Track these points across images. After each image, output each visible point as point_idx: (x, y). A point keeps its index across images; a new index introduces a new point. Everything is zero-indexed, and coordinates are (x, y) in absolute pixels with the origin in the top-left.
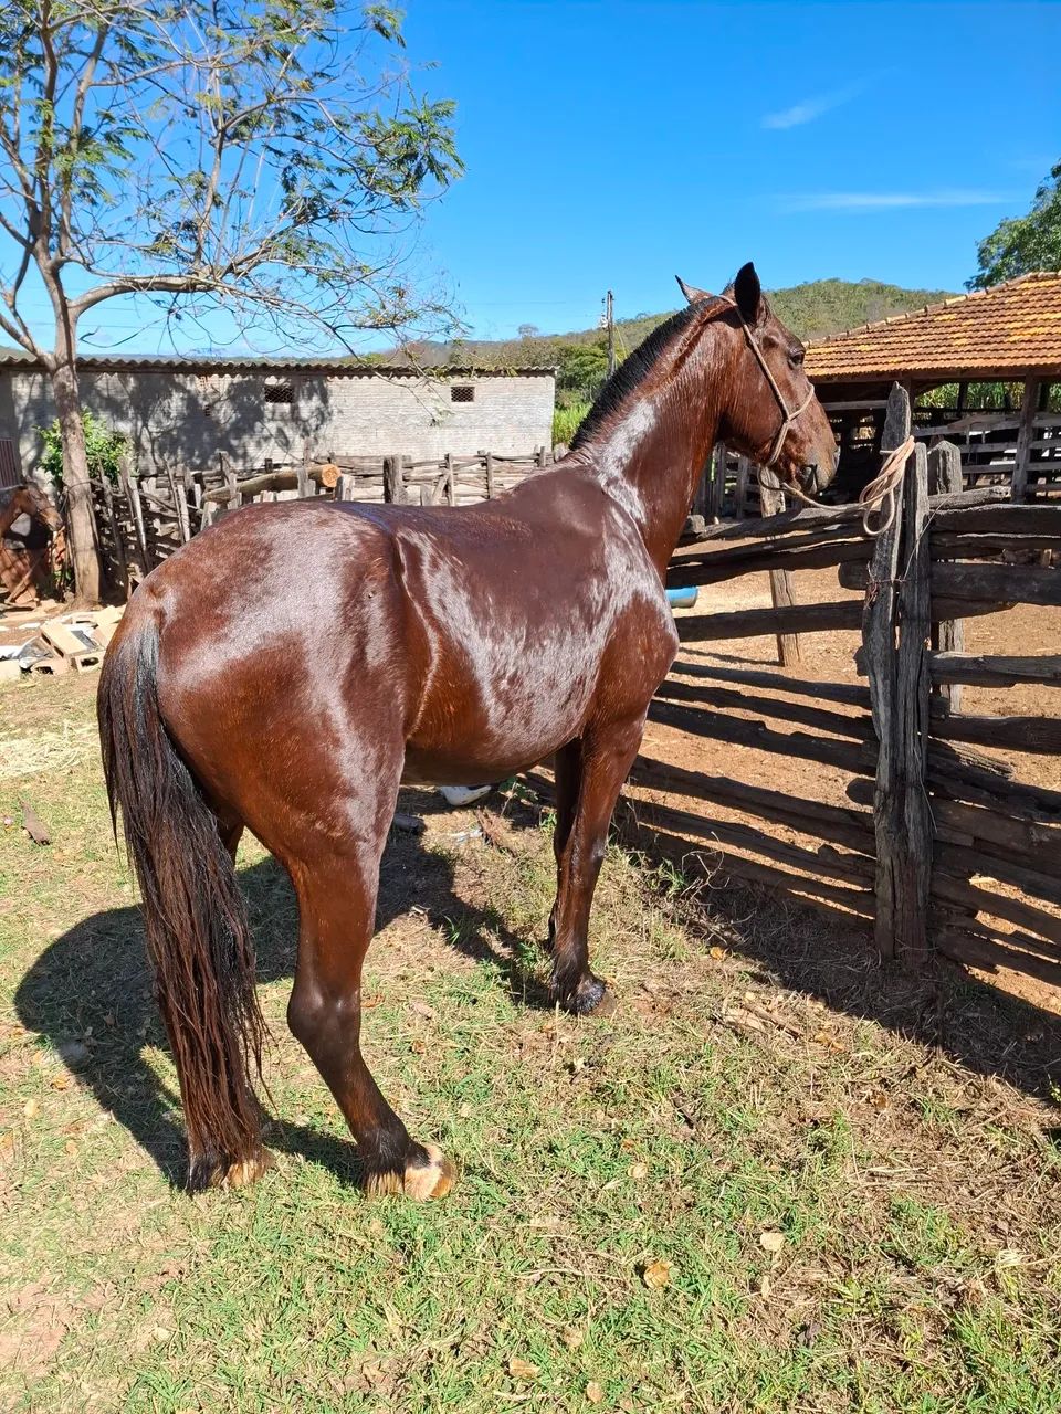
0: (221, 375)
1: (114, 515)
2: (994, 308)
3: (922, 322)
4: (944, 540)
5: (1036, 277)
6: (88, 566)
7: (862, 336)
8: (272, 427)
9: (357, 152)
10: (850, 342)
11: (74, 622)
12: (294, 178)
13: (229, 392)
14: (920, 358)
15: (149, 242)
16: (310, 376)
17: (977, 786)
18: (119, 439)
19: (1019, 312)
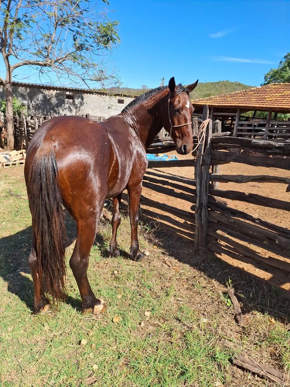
0: (54, 90)
1: (19, 125)
2: (263, 91)
3: (244, 93)
4: (215, 145)
5: (275, 84)
6: (11, 139)
7: (229, 96)
8: (67, 106)
9: (95, 32)
10: (225, 97)
11: (5, 154)
12: (76, 38)
13: (55, 95)
14: (242, 103)
15: (35, 51)
16: (79, 93)
17: (218, 207)
18: (23, 105)
19: (270, 93)
